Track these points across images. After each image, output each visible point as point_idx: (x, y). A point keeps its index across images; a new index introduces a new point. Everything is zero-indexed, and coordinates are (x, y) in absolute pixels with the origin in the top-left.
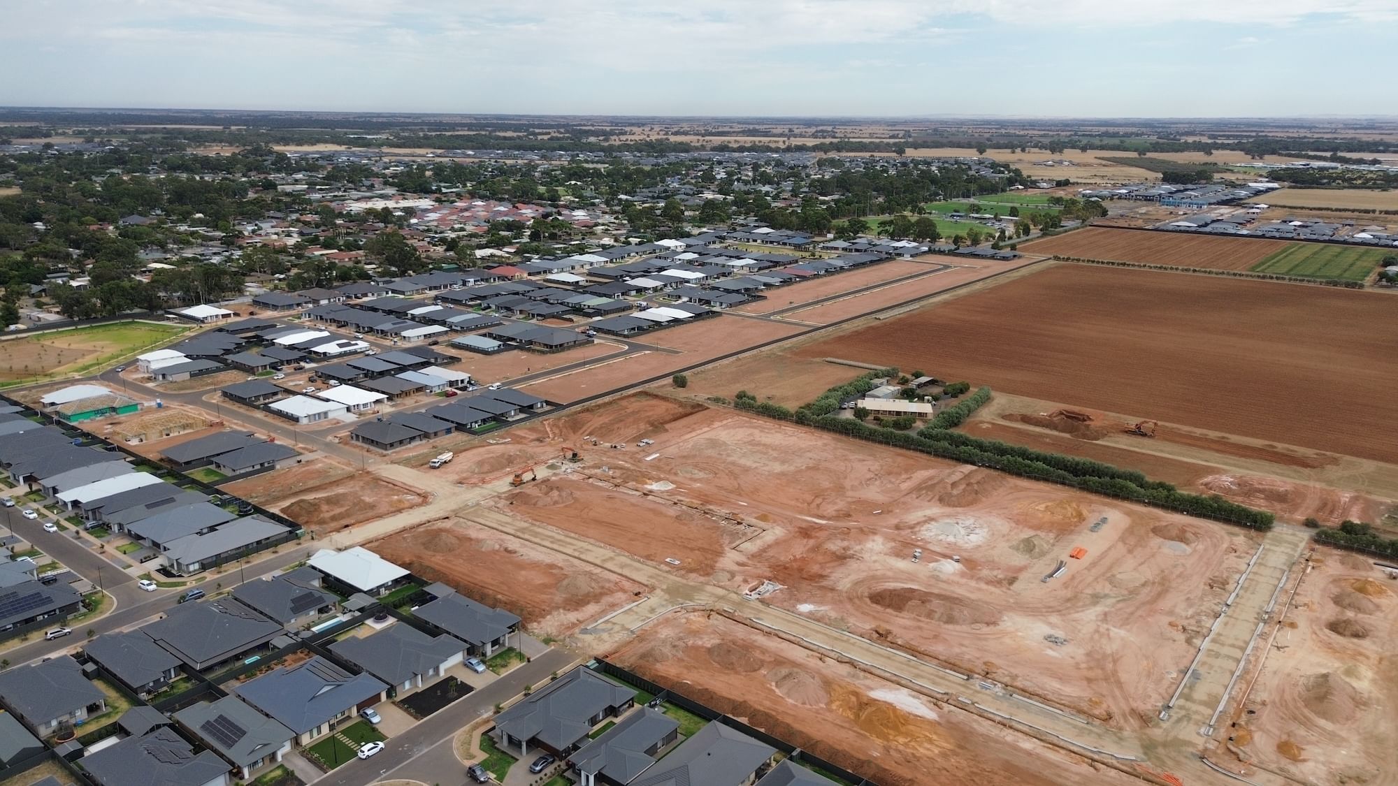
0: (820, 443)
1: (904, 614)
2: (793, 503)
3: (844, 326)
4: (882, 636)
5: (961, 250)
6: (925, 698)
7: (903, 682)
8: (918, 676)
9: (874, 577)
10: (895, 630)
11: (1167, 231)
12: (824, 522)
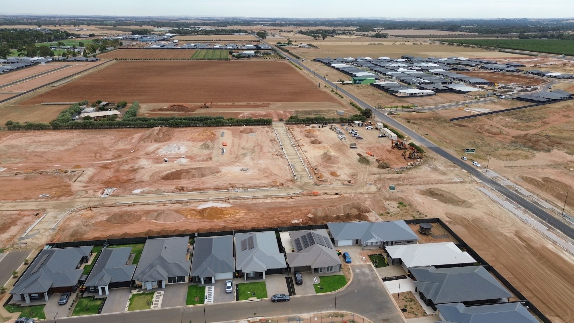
0: (74, 135)
1: (182, 180)
2: (86, 159)
3: (38, 90)
4: (182, 189)
5: (69, 59)
6: (220, 202)
7: (206, 200)
8: (209, 196)
9: (156, 172)
10: (185, 186)
11: (151, 49)
12: (110, 161)
